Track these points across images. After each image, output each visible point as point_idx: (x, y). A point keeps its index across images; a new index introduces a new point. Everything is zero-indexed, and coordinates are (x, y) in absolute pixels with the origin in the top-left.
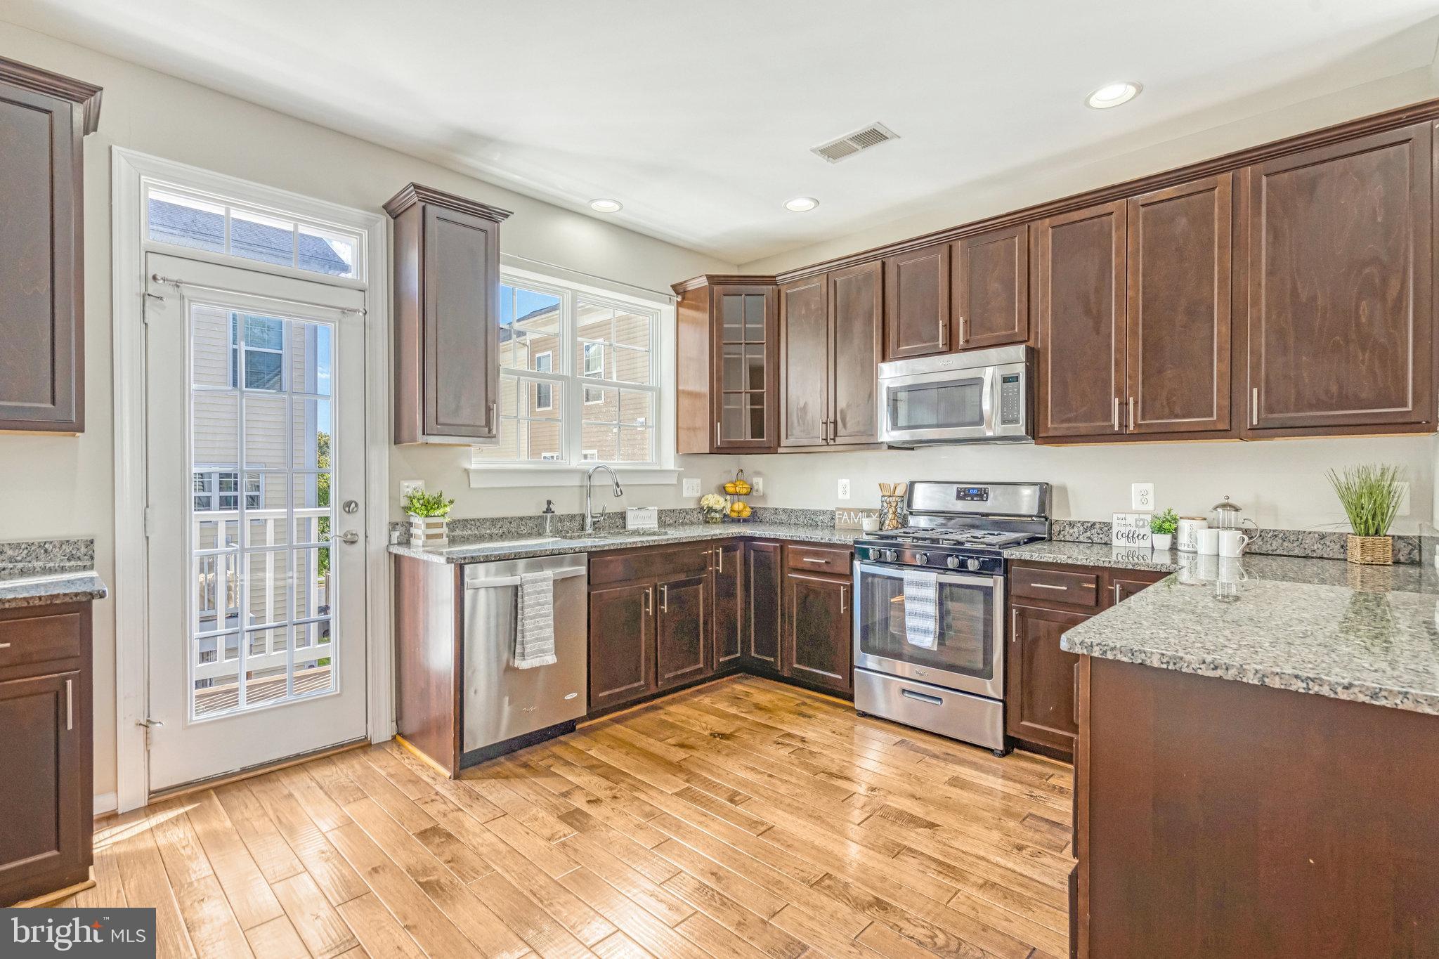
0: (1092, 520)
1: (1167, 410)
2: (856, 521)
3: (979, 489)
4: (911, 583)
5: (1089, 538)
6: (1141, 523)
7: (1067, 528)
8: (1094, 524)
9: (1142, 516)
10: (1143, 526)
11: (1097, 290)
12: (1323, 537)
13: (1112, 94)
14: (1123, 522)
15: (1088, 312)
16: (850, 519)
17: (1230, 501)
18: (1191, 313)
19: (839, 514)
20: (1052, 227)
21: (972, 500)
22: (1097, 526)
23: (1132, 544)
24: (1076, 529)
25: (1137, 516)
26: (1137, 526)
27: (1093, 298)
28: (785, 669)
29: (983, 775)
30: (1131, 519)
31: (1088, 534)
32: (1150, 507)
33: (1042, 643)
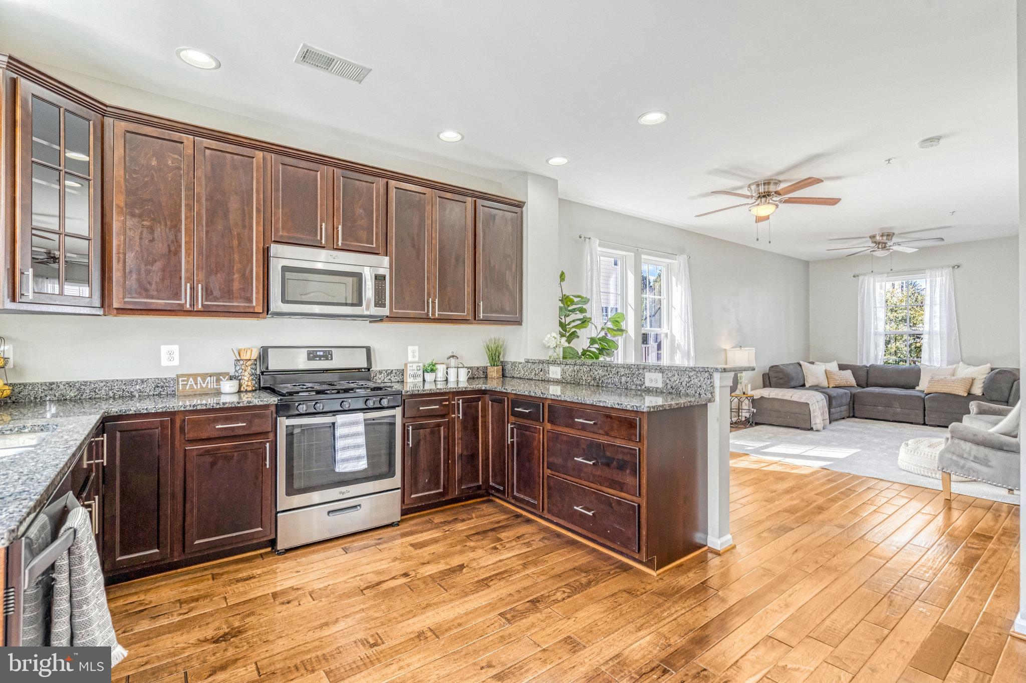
0: (391, 368)
1: (448, 308)
2: (204, 386)
3: (324, 352)
4: (344, 425)
5: (390, 379)
6: (418, 368)
7: (378, 375)
8: (392, 371)
9: (419, 364)
10: (420, 370)
11: (418, 235)
12: (478, 368)
13: (450, 136)
14: (411, 368)
15: (413, 246)
16: (196, 384)
17: (454, 354)
18: (457, 260)
19: (183, 381)
20: (396, 188)
21: (320, 360)
22: (394, 372)
23: (415, 381)
24: (383, 374)
25: (417, 364)
26: (417, 370)
27: (415, 237)
28: (176, 554)
29: (420, 535)
30: (415, 366)
31: (389, 377)
32: (417, 359)
33: (422, 443)
